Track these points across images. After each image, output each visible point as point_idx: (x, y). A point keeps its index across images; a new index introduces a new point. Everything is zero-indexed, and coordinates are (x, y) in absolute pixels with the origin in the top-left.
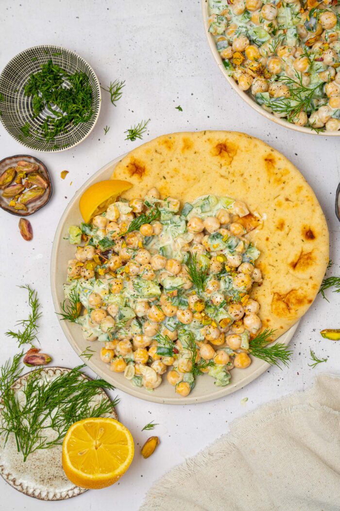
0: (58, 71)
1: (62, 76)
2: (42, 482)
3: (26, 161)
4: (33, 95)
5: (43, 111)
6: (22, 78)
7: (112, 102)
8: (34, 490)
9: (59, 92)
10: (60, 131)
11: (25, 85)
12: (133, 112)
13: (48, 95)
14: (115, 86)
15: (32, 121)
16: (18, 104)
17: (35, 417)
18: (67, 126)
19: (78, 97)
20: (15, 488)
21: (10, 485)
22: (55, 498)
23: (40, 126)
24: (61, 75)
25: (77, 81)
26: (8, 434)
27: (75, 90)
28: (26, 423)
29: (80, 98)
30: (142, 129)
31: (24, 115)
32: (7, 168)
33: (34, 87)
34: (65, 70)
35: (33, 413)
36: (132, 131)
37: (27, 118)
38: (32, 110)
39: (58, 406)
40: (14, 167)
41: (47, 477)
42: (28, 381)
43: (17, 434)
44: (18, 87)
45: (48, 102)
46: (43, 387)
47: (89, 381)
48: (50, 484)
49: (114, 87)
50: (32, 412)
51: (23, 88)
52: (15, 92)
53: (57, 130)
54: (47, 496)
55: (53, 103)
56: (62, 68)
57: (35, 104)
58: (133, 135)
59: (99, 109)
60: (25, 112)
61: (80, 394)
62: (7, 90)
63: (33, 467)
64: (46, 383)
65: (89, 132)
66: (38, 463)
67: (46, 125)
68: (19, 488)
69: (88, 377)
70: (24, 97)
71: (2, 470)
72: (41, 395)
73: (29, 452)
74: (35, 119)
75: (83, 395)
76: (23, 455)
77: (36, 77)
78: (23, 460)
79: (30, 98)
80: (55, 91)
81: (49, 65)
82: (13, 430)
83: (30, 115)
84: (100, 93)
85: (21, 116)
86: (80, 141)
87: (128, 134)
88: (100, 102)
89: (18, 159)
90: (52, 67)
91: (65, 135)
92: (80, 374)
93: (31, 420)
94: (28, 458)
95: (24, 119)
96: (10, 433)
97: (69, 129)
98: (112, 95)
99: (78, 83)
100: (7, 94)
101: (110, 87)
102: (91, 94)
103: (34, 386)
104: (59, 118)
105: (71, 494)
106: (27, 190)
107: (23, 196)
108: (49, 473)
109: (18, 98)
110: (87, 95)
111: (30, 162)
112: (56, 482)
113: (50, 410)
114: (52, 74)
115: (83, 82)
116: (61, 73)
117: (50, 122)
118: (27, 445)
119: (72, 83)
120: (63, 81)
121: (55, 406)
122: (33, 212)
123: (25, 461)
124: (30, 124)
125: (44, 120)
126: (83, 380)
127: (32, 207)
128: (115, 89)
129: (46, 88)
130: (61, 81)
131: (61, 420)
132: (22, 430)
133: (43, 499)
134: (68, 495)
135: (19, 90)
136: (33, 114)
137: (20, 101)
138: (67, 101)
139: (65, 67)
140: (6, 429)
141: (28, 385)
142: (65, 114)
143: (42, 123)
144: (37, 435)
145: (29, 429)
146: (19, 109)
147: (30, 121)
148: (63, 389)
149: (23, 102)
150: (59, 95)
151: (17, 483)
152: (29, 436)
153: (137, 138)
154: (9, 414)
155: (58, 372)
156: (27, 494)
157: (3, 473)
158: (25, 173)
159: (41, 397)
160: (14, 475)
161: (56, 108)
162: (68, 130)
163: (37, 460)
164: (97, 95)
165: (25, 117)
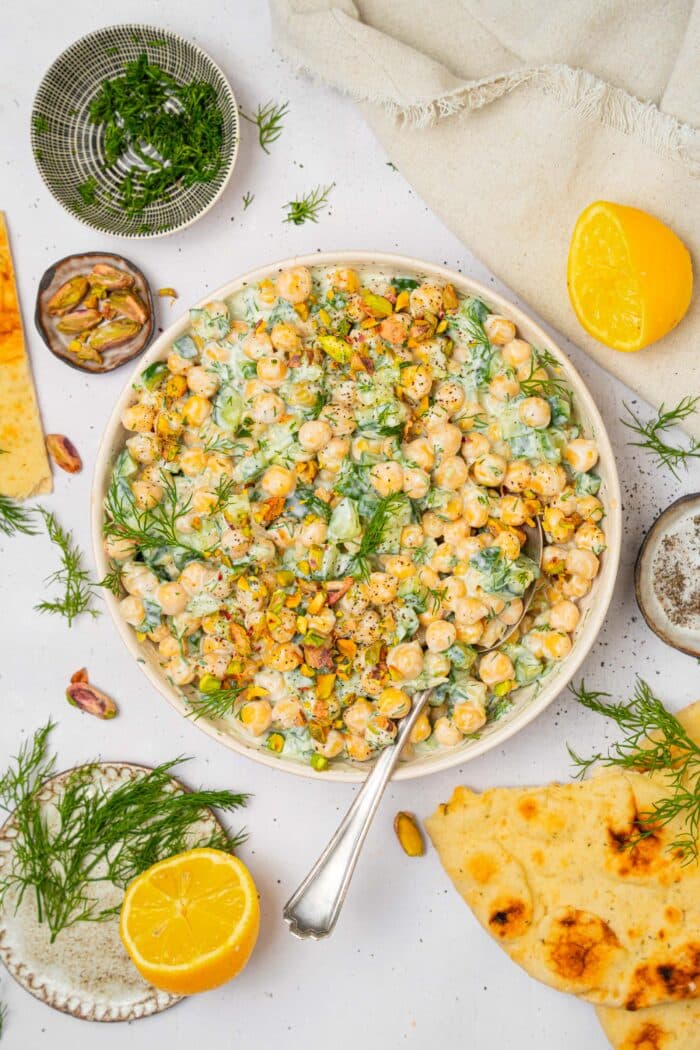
0: (159, 78)
1: (165, 88)
2: (83, 985)
3: (110, 266)
4: (106, 122)
5: (125, 156)
6: (86, 88)
7: (262, 145)
8: (69, 1000)
9: (158, 119)
10: (156, 197)
11: (91, 102)
12: (301, 166)
13: (135, 123)
14: (267, 113)
15: (100, 173)
16: (75, 139)
17: (78, 860)
18: (171, 188)
19: (195, 131)
20: (31, 993)
21: (22, 986)
22: (107, 1018)
23: (117, 184)
24: (163, 84)
25: (194, 100)
26: (24, 888)
27: (189, 117)
28: (58, 868)
29: (199, 133)
30: (317, 203)
31: (87, 162)
32: (73, 275)
33: (109, 106)
34: (171, 76)
35: (74, 851)
36: (299, 205)
37: (93, 167)
38: (103, 152)
39: (122, 840)
40: (87, 275)
41: (94, 976)
42: (67, 787)
43: (41, 888)
44: (78, 104)
45: (134, 137)
46: (96, 801)
47: (185, 793)
48: (98, 989)
49: (265, 115)
50: (72, 848)
51: (88, 108)
52: (70, 115)
53: (149, 195)
54: (93, 1011)
55: (144, 140)
56: (167, 71)
57: (109, 141)
58: (300, 213)
59: (234, 158)
60: (88, 155)
61: (167, 819)
62: (56, 110)
63: (68, 954)
64: (101, 794)
65: (212, 203)
66: (77, 947)
67: (128, 185)
68: (39, 993)
69: (184, 787)
70: (89, 125)
71: (8, 956)
72: (91, 817)
73: (62, 926)
74: (108, 170)
75: (173, 821)
76: (49, 930)
77: (114, 87)
78: (49, 940)
79: (101, 127)
80: (149, 118)
81: (141, 63)
82: (33, 881)
83: (98, 162)
84: (237, 126)
85: (80, 163)
86: (192, 221)
87: (290, 210)
88: (237, 145)
89: (95, 260)
90: (148, 69)
91: (165, 205)
92: (169, 779)
93: (69, 865)
94: (58, 935)
95: (86, 170)
96: (27, 886)
97: (173, 194)
98: (262, 131)
99: (196, 104)
100: (54, 118)
101: (257, 115)
102: (220, 127)
103: (77, 796)
104: (156, 171)
105: (138, 1011)
106: (107, 322)
107: (97, 334)
108: (98, 968)
109: (77, 126)
110: (212, 128)
111: (117, 268)
112: (113, 987)
113: (106, 846)
114: (146, 83)
115: (206, 101)
116: (164, 81)
117: (138, 178)
118: (59, 910)
119: (183, 102)
120: (168, 97)
121: (116, 840)
122: (113, 366)
123: (53, 941)
124: (98, 181)
125: (126, 173)
126: (175, 792)
127: (113, 357)
128: (268, 119)
129: (132, 110)
130: (163, 97)
131: (127, 867)
132: (50, 881)
133: (84, 1018)
134: (132, 1012)
135: (79, 111)
136: (105, 160)
137: (80, 134)
138: (172, 138)
139: (172, 70)
140: (20, 879)
141: (66, 795)
142: (167, 164)
143: (122, 179)
144: (80, 893)
145: (63, 881)
146: (76, 149)
147: (96, 174)
148: (133, 808)
149: (87, 136)
150: (157, 125)
151: (37, 983)
152: (64, 895)
153: (306, 219)
154: (28, 848)
155: (126, 773)
156: (54, 1006)
157: (9, 963)
158: (104, 288)
159: (91, 821)
160: (29, 966)
161: (151, 152)
162: (171, 196)
163: (76, 940)
164: (231, 130)
165: (88, 166)
